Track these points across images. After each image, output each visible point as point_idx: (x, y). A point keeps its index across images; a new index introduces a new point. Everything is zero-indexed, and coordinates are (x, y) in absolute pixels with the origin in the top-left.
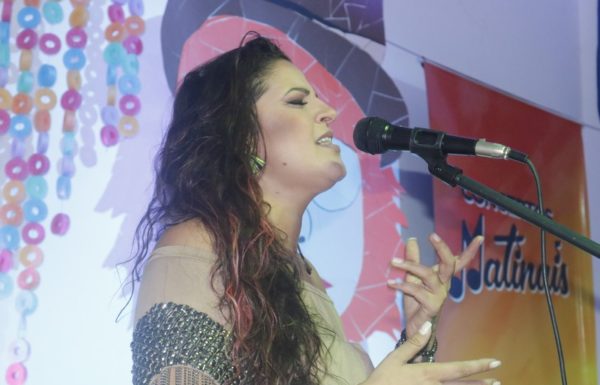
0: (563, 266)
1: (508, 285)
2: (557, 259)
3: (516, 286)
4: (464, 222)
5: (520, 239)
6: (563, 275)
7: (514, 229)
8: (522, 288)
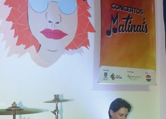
0: (146, 25)
1: (126, 31)
2: (144, 23)
3: (129, 32)
4: (112, 15)
5: (131, 18)
6: (146, 28)
7: (129, 16)
8: (131, 32)
